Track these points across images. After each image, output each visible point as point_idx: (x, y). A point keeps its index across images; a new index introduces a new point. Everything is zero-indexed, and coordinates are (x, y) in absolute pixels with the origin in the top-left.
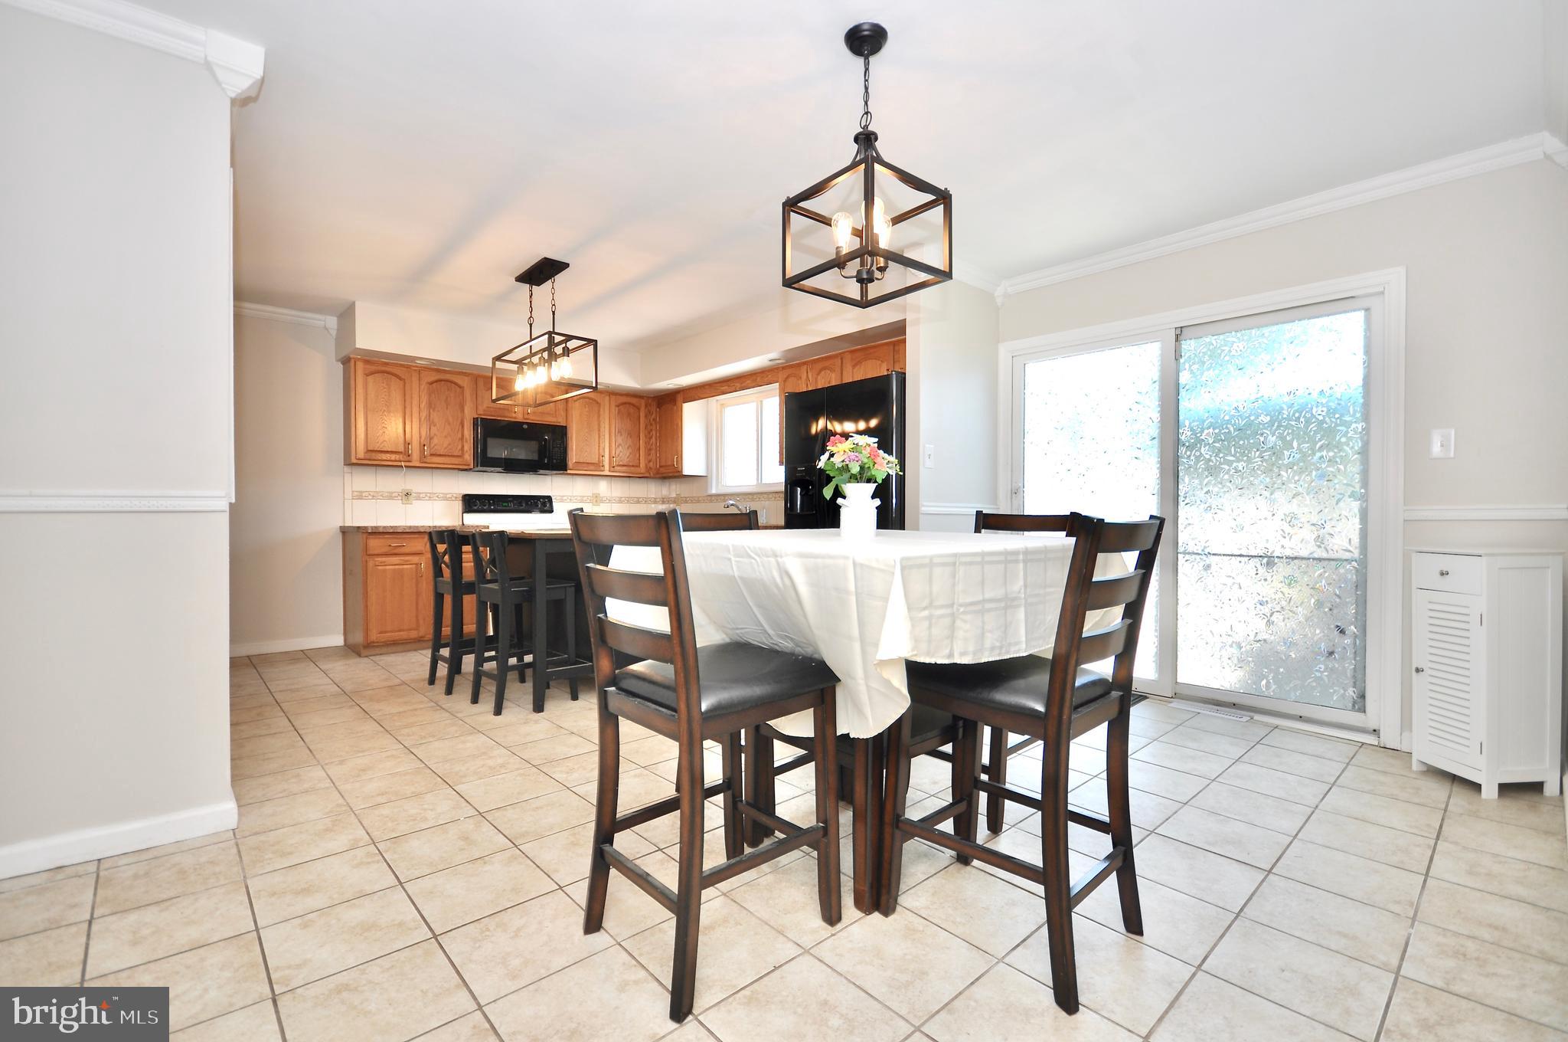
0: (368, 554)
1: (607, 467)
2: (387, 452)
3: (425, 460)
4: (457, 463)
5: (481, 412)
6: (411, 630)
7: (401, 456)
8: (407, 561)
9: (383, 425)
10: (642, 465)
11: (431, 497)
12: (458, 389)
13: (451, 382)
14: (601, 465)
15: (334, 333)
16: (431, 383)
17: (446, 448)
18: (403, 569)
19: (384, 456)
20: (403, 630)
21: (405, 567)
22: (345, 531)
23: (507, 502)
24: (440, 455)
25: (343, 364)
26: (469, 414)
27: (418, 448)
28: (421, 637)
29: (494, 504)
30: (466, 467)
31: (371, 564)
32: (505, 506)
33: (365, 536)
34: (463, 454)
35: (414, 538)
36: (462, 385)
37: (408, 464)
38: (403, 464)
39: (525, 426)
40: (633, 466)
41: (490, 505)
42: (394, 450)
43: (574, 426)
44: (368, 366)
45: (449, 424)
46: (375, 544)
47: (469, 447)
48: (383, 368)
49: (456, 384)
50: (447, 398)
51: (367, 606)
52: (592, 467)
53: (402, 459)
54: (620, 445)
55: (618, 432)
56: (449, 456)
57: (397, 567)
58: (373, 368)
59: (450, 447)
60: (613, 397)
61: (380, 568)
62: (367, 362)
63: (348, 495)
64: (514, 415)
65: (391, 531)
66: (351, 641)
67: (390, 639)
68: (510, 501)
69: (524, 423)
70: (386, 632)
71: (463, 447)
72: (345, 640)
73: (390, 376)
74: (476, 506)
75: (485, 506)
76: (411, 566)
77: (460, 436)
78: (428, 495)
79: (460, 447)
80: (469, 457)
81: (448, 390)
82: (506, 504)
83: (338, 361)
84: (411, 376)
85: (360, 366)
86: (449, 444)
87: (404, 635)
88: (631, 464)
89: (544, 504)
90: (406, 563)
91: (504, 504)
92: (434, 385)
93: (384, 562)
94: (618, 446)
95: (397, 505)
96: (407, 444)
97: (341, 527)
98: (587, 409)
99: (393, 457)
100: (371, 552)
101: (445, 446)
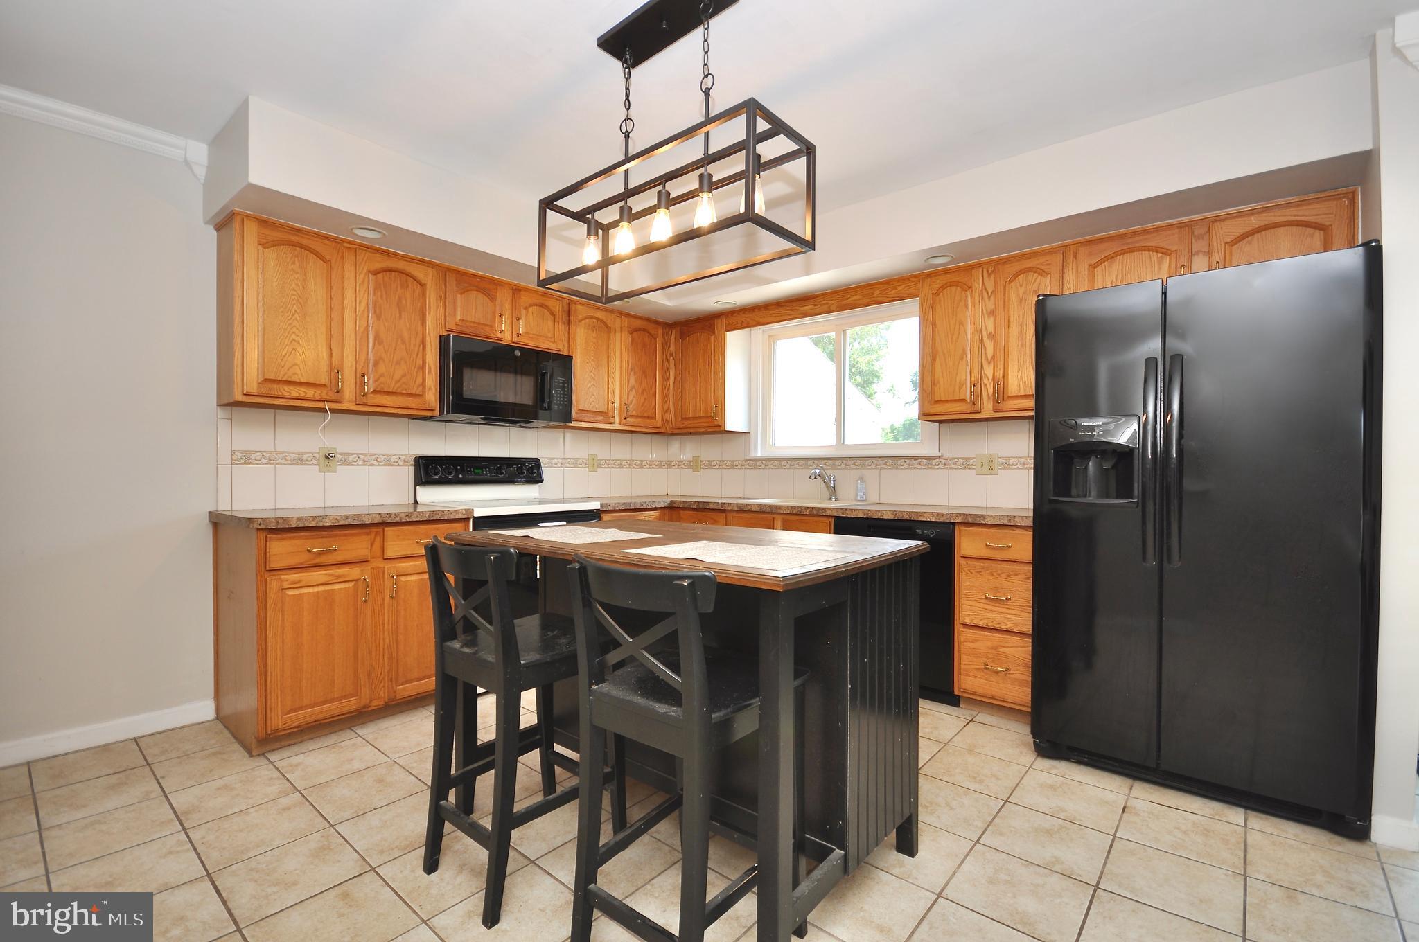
0: (266, 569)
1: (617, 418)
2: (300, 384)
3: (364, 400)
4: (413, 405)
5: (451, 326)
6: (345, 697)
7: (324, 392)
8: (338, 577)
9: (294, 336)
10: (658, 416)
11: (365, 460)
12: (419, 289)
13: (408, 275)
14: (611, 414)
15: (201, 172)
16: (376, 273)
17: (398, 381)
18: (333, 590)
19: (294, 391)
20: (332, 701)
21: (337, 586)
22: (218, 522)
23: (481, 468)
24: (388, 393)
25: (217, 231)
26: (433, 331)
27: (353, 381)
28: (365, 707)
29: (462, 471)
30: (428, 414)
31: (273, 586)
32: (479, 474)
33: (262, 535)
34: (424, 392)
35: (352, 535)
36: (423, 282)
37: (335, 406)
38: (327, 405)
39: (518, 353)
40: (648, 417)
41: (457, 472)
42: (312, 381)
43: (579, 356)
44: (267, 232)
45: (404, 342)
46: (281, 550)
47: (432, 381)
48: (294, 238)
49: (414, 278)
50: (400, 299)
51: (265, 666)
52: (600, 418)
53: (325, 397)
54: (634, 387)
55: (632, 370)
56: (402, 394)
57: (321, 588)
58: (276, 235)
59: (404, 380)
60: (626, 320)
61: (290, 593)
62: (263, 223)
63: (225, 457)
64: (499, 335)
65: (313, 524)
66: (227, 710)
67: (310, 720)
68: (486, 467)
69: (515, 348)
70: (301, 708)
71: (424, 380)
72: (218, 709)
73: (305, 252)
74: (437, 474)
75: (451, 474)
76: (346, 585)
77: (420, 362)
78: (362, 457)
79: (419, 380)
80: (432, 397)
81: (402, 286)
82: (480, 471)
83: (207, 223)
84: (342, 257)
85: (251, 230)
86: (403, 376)
87: (333, 708)
88: (646, 415)
89: (531, 471)
90: (339, 580)
91: (477, 471)
92: (380, 275)
93: (299, 582)
94: (631, 390)
95: (311, 472)
96: (336, 371)
97: (210, 513)
98: (594, 335)
99: (310, 393)
100: (273, 565)
101: (397, 376)
